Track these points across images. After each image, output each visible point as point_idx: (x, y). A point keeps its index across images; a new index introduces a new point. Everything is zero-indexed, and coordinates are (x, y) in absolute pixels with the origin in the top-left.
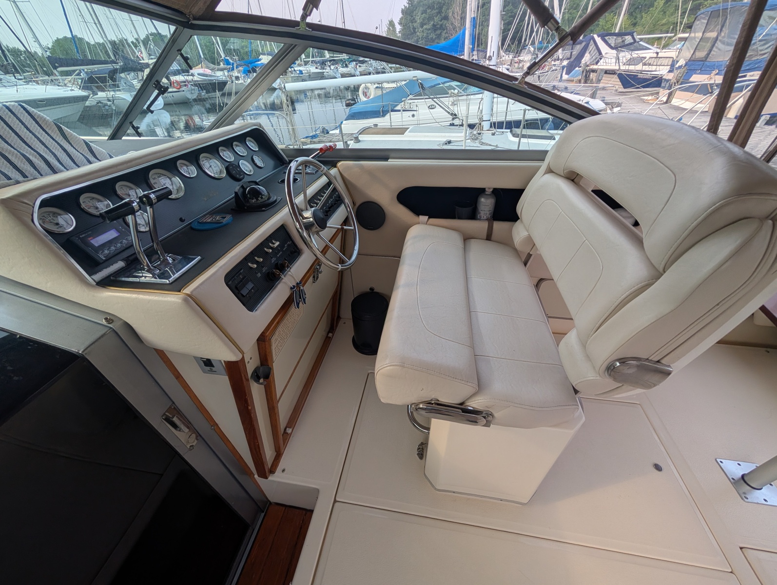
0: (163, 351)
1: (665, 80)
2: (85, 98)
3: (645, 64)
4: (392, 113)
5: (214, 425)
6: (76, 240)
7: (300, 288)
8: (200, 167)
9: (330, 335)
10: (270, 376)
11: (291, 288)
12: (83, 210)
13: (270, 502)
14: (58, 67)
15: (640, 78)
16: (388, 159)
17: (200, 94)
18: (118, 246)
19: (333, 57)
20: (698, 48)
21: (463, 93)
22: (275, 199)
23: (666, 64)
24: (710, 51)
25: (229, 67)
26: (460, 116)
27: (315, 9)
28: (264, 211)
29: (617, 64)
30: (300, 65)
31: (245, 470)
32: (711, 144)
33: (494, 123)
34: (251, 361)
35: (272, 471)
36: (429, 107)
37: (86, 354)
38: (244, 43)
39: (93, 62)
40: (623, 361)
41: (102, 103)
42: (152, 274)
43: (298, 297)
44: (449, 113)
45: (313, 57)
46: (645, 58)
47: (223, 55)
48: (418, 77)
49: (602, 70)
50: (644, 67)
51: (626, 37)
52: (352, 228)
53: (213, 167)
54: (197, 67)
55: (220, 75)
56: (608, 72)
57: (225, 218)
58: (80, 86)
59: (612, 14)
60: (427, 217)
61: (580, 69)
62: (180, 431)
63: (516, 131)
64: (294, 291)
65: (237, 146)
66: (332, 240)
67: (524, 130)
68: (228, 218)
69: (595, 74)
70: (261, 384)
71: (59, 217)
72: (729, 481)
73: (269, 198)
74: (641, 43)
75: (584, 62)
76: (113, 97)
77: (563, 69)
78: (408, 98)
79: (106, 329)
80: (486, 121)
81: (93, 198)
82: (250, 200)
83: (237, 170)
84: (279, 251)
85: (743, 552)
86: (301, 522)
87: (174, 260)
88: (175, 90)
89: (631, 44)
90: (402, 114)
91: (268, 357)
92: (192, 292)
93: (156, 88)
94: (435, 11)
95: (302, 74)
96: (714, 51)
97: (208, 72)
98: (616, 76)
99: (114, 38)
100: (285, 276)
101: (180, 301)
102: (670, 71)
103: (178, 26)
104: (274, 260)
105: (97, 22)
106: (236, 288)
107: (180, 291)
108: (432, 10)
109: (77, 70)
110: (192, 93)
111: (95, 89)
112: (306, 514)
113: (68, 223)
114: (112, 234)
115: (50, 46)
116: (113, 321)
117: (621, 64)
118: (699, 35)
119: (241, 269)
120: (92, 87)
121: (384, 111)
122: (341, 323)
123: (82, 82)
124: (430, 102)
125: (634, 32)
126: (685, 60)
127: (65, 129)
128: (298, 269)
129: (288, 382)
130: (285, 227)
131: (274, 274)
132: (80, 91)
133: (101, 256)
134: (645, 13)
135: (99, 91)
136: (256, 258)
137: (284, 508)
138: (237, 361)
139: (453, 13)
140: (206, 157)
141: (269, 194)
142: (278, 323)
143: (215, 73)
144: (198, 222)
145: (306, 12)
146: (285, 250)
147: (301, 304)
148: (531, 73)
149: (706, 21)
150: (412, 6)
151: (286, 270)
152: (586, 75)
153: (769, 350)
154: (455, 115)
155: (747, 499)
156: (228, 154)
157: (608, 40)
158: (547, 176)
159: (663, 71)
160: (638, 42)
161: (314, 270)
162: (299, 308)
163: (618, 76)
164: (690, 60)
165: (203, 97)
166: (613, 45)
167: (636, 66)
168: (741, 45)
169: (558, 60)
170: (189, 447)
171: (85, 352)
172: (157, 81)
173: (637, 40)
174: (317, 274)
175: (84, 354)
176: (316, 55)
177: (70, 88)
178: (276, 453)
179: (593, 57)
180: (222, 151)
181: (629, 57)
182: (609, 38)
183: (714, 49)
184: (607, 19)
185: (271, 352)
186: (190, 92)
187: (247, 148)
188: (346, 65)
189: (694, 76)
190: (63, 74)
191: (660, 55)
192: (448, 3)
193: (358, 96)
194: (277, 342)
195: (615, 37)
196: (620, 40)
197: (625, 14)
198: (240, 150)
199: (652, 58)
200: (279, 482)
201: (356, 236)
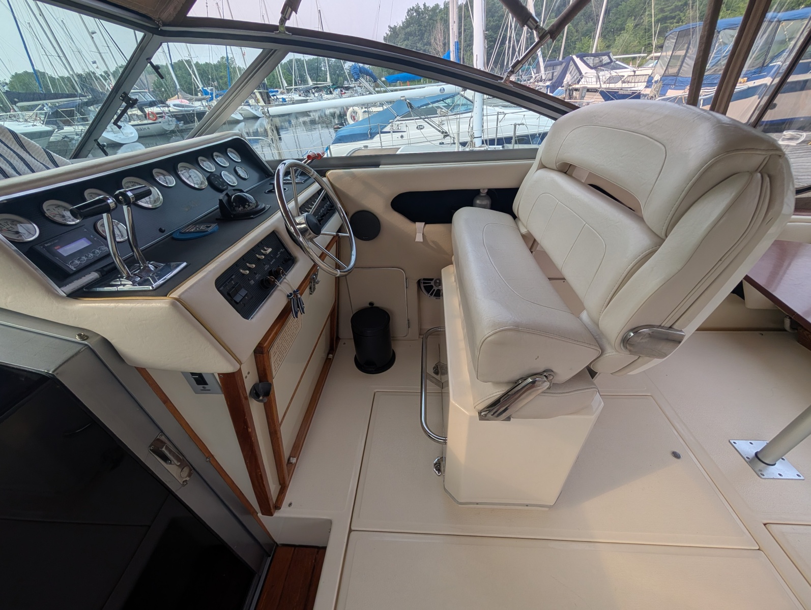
0: (145, 369)
1: (643, 95)
2: (50, 133)
3: (624, 82)
4: (381, 135)
5: (209, 457)
6: (39, 248)
7: (297, 296)
8: (178, 177)
9: (331, 356)
10: (271, 393)
11: (288, 296)
12: (48, 219)
13: (277, 543)
14: (17, 102)
15: (621, 94)
16: (379, 165)
17: (177, 126)
18: (90, 256)
19: (317, 84)
20: (669, 65)
21: (450, 113)
22: (263, 206)
23: (643, 81)
24: (681, 66)
25: (208, 96)
26: (450, 133)
27: (294, 12)
28: (252, 218)
29: (598, 83)
30: (282, 93)
31: (247, 508)
32: (694, 113)
33: (486, 141)
34: (248, 376)
35: (277, 507)
36: (417, 127)
37: (57, 374)
38: (223, 74)
39: (56, 96)
40: (635, 330)
41: (69, 138)
42: (132, 282)
43: (296, 306)
44: (439, 131)
45: (296, 84)
46: (624, 76)
47: (201, 86)
48: (406, 97)
49: (584, 88)
50: (623, 84)
51: (603, 57)
52: (348, 235)
53: (193, 177)
54: (172, 98)
55: (198, 106)
56: (590, 90)
57: (210, 227)
58: (44, 121)
59: (587, 37)
60: (424, 223)
61: (563, 88)
62: (171, 463)
63: (507, 147)
64: (291, 299)
65: (217, 156)
66: (328, 247)
67: (515, 145)
68: (213, 227)
69: (578, 92)
70: (261, 401)
71: (18, 225)
72: (744, 460)
73: (257, 206)
74: (617, 62)
75: (566, 82)
76: (82, 131)
77: (547, 89)
78: (396, 120)
79: (81, 347)
80: (478, 137)
81: (59, 206)
82: (237, 208)
83: (219, 180)
84: (272, 258)
85: (767, 528)
86: (314, 561)
87: (156, 267)
88: (150, 121)
89: (608, 63)
90: (392, 134)
91: (267, 372)
92: (179, 296)
93: (123, 100)
94: (417, 38)
95: (286, 101)
96: (684, 67)
97: (186, 102)
98: (598, 94)
99: (80, 72)
100: (280, 283)
101: (167, 306)
102: (647, 87)
103: (147, 33)
104: (267, 267)
105: (61, 55)
106: (229, 294)
107: (166, 296)
108: (414, 37)
109: (39, 105)
110: (169, 124)
111: (61, 124)
112: (318, 552)
113: (31, 232)
114: (82, 244)
115: (8, 81)
116: (88, 338)
117: (601, 82)
118: (670, 53)
119: (233, 275)
120: (58, 121)
121: (372, 133)
122: (341, 343)
123: (45, 117)
124: (421, 122)
125: (610, 53)
126: (660, 76)
127: (21, 137)
128: (294, 277)
129: (290, 403)
130: (277, 234)
131: (268, 281)
132: (43, 126)
133: (70, 267)
134: (618, 36)
135: (66, 125)
136: (248, 264)
137: (293, 549)
138: (234, 373)
139: (435, 39)
140: (185, 167)
141: (257, 202)
142: (277, 334)
143: (192, 104)
144: (180, 233)
145: (285, 17)
146: (279, 257)
147: (299, 313)
148: (516, 71)
149: (675, 41)
150: (394, 33)
151: (282, 277)
152: (569, 93)
153: (762, 332)
154: (446, 133)
155: (764, 475)
156: (208, 164)
157: (586, 61)
158: (539, 171)
159: (640, 87)
160: (615, 61)
161: (310, 280)
162: (297, 317)
163: (600, 93)
164: (663, 76)
165: (181, 128)
166: (591, 65)
167: (616, 84)
168: (705, 38)
169: (541, 81)
170: (182, 483)
171: (56, 372)
172: (124, 93)
173: (614, 60)
174: (314, 285)
175: (55, 374)
176: (298, 82)
177: (32, 124)
178: (280, 486)
179: (574, 77)
180: (202, 162)
181: (608, 76)
182: (587, 59)
183: (684, 64)
184: (583, 42)
185: (270, 366)
186: (167, 124)
187: (229, 159)
188: (331, 92)
189: (669, 91)
190: (23, 109)
191: (637, 73)
192: (429, 30)
193: (346, 120)
194: (276, 356)
195: (593, 58)
196: (597, 60)
197: (599, 37)
198: (221, 160)
199: (630, 76)
200: (286, 518)
201: (352, 242)
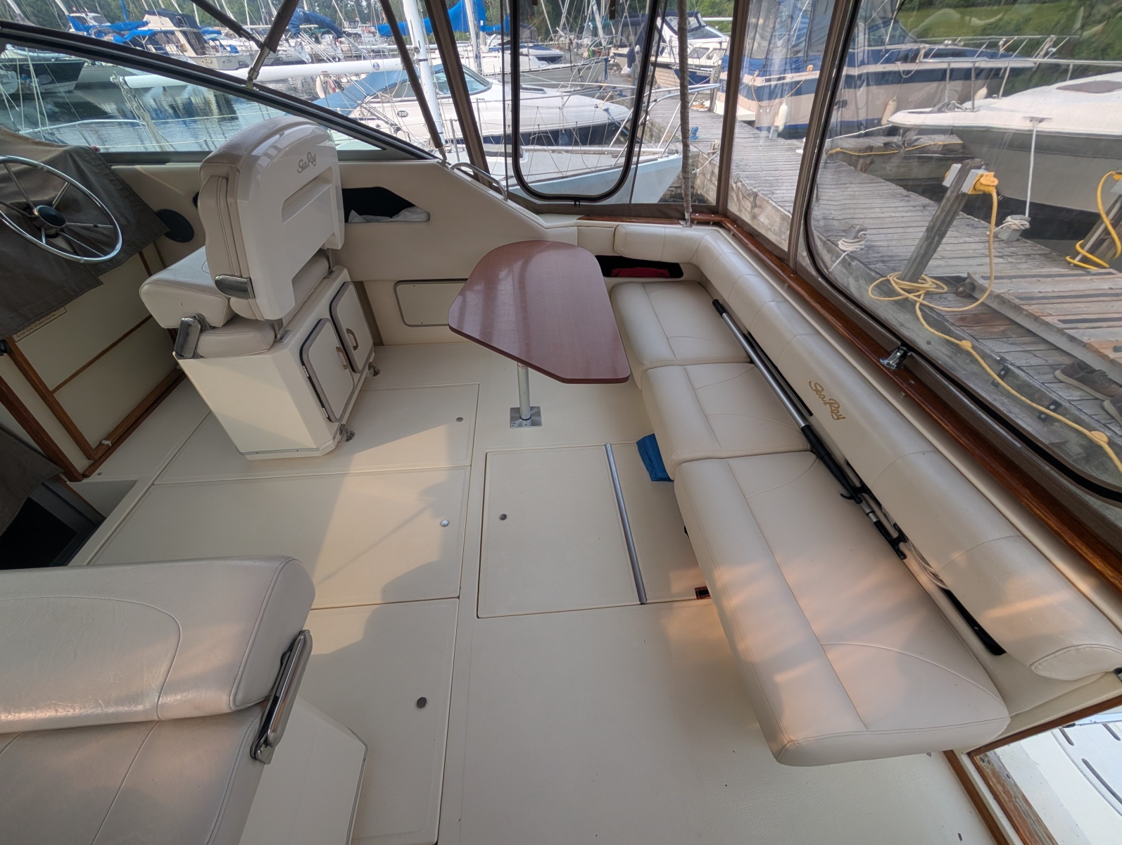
3: (706, 58)
15: (699, 76)
29: (672, 55)
35: (86, 476)
46: (708, 49)
50: (705, 61)
74: (708, 28)
78: (365, 100)
85: (486, 455)
89: (696, 29)
98: (673, 72)
125: (698, 12)
157: (668, 22)
160: (704, 26)
166: (675, 29)
167: (699, 60)
182: (670, 19)
188: (317, 39)
